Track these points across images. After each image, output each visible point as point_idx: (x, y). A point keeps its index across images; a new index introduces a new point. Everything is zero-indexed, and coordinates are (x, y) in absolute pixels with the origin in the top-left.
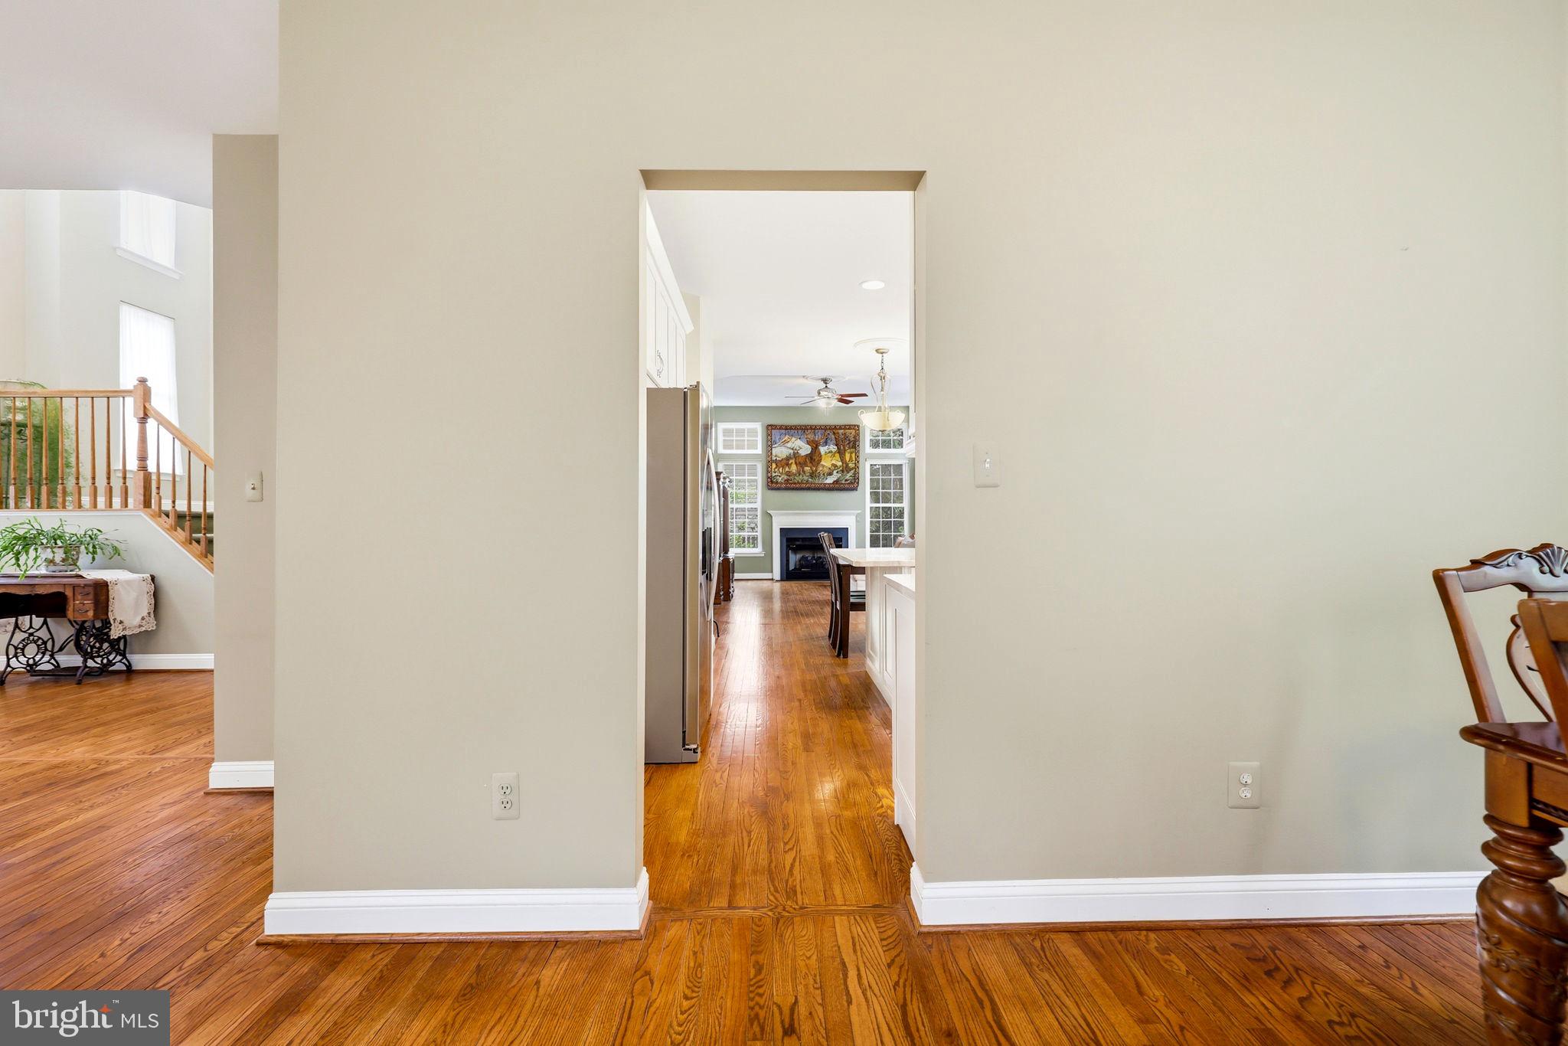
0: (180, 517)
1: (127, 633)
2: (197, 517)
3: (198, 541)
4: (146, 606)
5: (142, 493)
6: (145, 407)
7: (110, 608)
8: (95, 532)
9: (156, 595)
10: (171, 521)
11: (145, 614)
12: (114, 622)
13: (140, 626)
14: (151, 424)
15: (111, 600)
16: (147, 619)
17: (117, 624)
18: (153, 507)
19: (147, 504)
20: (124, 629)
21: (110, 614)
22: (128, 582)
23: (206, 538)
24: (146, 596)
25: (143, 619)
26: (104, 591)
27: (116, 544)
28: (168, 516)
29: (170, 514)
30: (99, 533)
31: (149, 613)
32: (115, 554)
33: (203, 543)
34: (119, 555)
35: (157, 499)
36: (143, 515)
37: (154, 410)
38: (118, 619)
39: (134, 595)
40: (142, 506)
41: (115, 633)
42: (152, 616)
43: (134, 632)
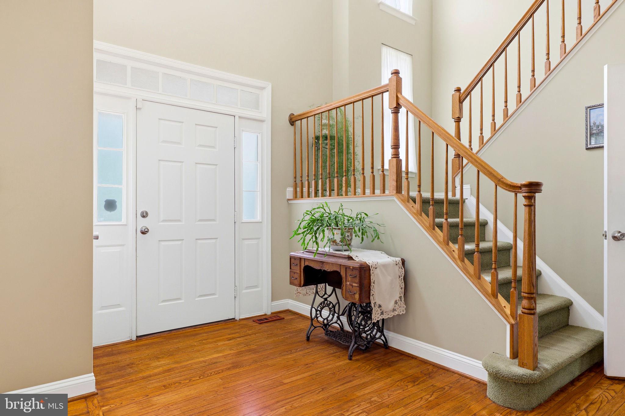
0: (425, 202)
1: (385, 317)
2: (439, 202)
3: (440, 226)
4: (398, 292)
5: (395, 179)
6: (397, 96)
7: (372, 292)
8: (363, 215)
9: (406, 279)
10: (418, 206)
11: (398, 298)
12: (375, 306)
13: (394, 310)
14: (403, 111)
15: (372, 284)
16: (399, 302)
17: (377, 307)
18: (403, 193)
19: (399, 190)
20: (382, 313)
21: (371, 298)
22: (385, 266)
23: (448, 223)
24: (398, 280)
25: (396, 302)
26: (367, 275)
27: (377, 227)
28: (415, 202)
29: (417, 200)
30: (366, 216)
31: (400, 297)
32: (375, 237)
33: (445, 227)
34: (378, 238)
35: (406, 184)
36: (396, 200)
37: (404, 97)
38: (378, 303)
39: (389, 278)
40: (395, 192)
41: (376, 317)
42: (403, 300)
43: (389, 316)
